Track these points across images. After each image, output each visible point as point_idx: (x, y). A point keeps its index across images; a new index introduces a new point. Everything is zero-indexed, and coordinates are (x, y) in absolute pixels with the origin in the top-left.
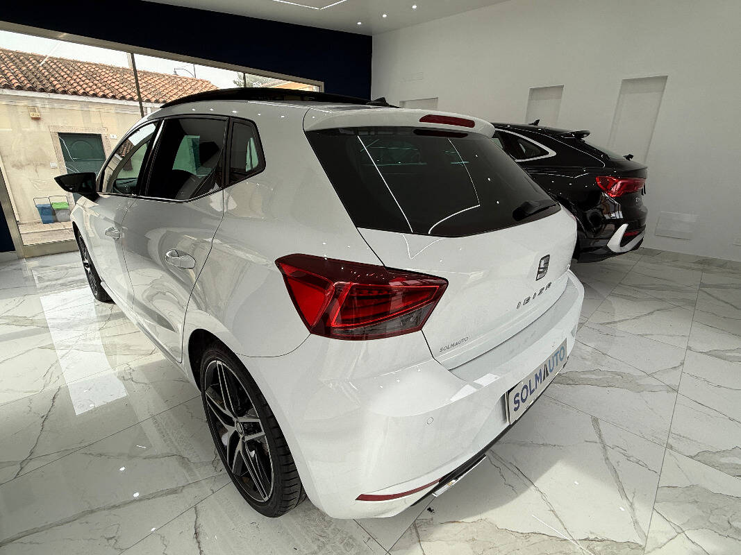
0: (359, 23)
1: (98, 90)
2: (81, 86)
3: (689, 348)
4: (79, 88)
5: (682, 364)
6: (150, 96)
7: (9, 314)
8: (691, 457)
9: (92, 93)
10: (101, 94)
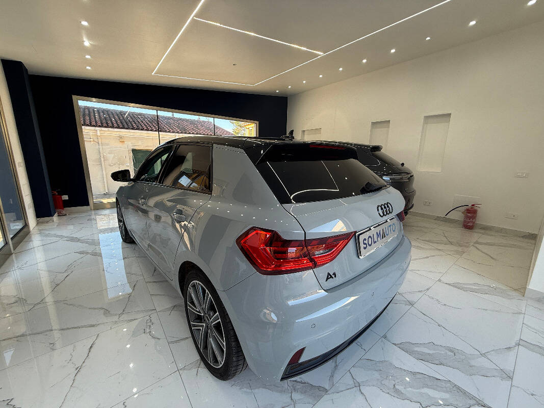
0: (277, 91)
1: (153, 128)
2: (146, 126)
3: (440, 280)
4: (144, 127)
5: (428, 289)
6: (179, 130)
7: (72, 236)
8: (395, 344)
9: (151, 129)
10: (155, 129)
